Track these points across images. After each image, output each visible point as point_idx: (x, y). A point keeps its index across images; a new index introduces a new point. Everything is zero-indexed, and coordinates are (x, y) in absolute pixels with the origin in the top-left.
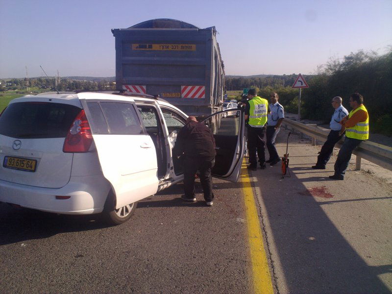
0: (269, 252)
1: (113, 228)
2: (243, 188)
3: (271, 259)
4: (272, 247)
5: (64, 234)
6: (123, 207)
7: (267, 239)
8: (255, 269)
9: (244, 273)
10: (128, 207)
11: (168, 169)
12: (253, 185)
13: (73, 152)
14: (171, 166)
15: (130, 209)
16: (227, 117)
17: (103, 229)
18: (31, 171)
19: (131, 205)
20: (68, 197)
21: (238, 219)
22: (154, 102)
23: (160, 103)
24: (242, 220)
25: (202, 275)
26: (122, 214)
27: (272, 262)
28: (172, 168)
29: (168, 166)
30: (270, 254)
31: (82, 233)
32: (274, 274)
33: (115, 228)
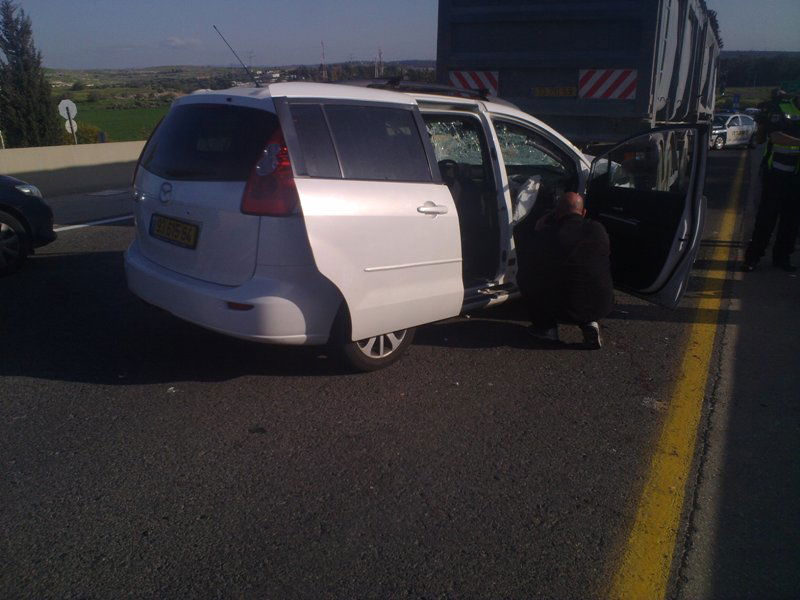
0: (695, 501)
1: (353, 377)
2: (694, 325)
3: (691, 520)
4: (709, 491)
5: (254, 377)
6: (378, 338)
7: (702, 465)
8: (636, 539)
9: (601, 544)
10: (391, 337)
11: (501, 263)
12: (722, 317)
13: (259, 214)
14: (509, 258)
15: (396, 343)
16: (725, 148)
17: (333, 378)
18: (188, 247)
19: (398, 334)
20: (250, 307)
21: (647, 401)
22: (476, 106)
23: (491, 110)
24: (657, 405)
25: (494, 527)
26: (376, 349)
27: (692, 529)
28: (511, 262)
29: (501, 259)
30: (696, 506)
31: (290, 379)
32: (684, 565)
33: (359, 378)
